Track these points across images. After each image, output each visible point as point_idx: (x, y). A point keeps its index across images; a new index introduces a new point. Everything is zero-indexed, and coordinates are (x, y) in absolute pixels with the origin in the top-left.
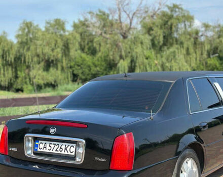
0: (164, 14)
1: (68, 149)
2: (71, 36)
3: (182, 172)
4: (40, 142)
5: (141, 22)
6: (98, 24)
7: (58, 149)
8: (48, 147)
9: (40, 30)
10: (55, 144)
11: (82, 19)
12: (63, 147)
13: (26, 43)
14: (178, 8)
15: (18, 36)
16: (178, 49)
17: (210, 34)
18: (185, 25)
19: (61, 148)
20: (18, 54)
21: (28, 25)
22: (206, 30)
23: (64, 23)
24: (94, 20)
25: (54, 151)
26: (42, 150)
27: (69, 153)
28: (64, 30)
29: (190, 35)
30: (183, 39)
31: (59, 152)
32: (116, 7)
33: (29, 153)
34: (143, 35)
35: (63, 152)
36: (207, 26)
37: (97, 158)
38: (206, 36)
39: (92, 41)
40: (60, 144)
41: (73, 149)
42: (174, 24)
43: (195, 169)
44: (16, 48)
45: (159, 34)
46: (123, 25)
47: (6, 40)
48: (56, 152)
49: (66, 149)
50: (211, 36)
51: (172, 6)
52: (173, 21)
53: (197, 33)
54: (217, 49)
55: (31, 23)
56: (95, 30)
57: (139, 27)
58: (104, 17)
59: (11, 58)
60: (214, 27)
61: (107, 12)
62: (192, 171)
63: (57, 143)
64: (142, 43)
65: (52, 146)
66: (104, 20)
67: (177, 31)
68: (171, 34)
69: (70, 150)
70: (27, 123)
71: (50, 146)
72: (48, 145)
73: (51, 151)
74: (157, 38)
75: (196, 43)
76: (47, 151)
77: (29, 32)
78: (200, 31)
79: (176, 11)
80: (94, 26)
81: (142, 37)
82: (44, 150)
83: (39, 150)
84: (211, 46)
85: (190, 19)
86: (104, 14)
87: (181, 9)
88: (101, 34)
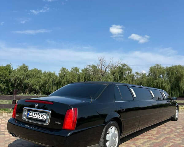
0: (120, 67)
1: (43, 116)
2: (81, 74)
3: (108, 134)
4: (30, 112)
5: (110, 70)
6: (92, 70)
7: (38, 117)
8: (34, 115)
9: (69, 71)
10: (37, 113)
11: (86, 68)
12: (41, 115)
13: (63, 76)
14: (125, 65)
15: (59, 74)
16: (125, 81)
17: (139, 77)
18: (128, 72)
19: (39, 116)
20: (59, 81)
21: (64, 69)
22: (137, 75)
23: (79, 69)
24: (91, 68)
25: (36, 117)
26: (30, 117)
27: (43, 119)
28: (79, 72)
29: (130, 76)
30: (127, 78)
31: (38, 118)
32: (100, 63)
33: (25, 118)
34: (111, 75)
35: (40, 118)
36: (137, 73)
37: (56, 122)
38: (137, 77)
39: (89, 77)
40: (39, 113)
41: (45, 117)
42: (124, 72)
43: (116, 132)
44: (58, 78)
45: (117, 75)
46: (103, 71)
47: (55, 75)
48: (37, 118)
49: (42, 116)
50: (139, 78)
51: (123, 64)
52: (124, 70)
53: (133, 76)
54: (142, 83)
55: (65, 69)
56: (91, 72)
57: (109, 72)
58: (95, 67)
59: (56, 82)
60: (141, 74)
61: (96, 65)
62: (114, 133)
63: (38, 113)
64: (110, 79)
65: (36, 114)
66: (95, 68)
67: (125, 74)
68: (122, 75)
69: (44, 117)
70: (26, 101)
71: (35, 114)
72: (34, 114)
73: (34, 117)
74: (117, 77)
75: (133, 80)
76: (33, 117)
77: (64, 72)
78: (134, 75)
79: (125, 67)
80: (90, 71)
81: (110, 76)
82: (32, 117)
83: (29, 116)
84: (139, 82)
85: (130, 70)
86: (95, 66)
87: (127, 66)
88: (93, 74)
